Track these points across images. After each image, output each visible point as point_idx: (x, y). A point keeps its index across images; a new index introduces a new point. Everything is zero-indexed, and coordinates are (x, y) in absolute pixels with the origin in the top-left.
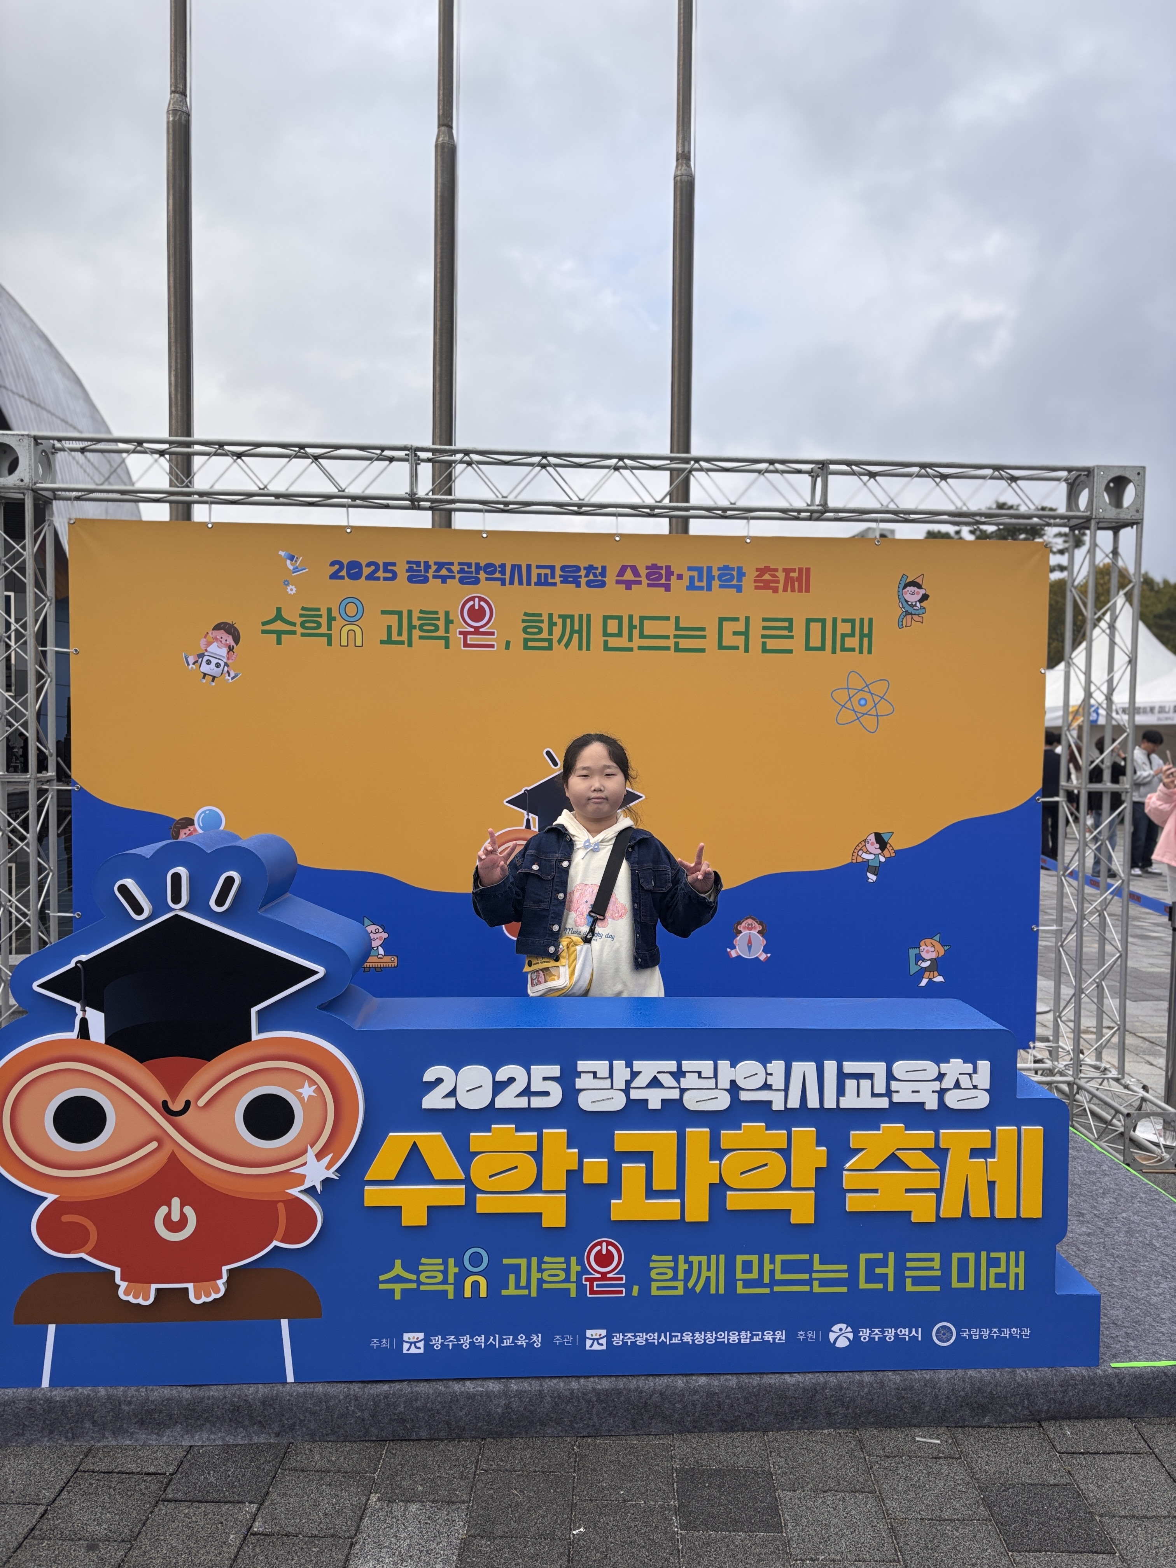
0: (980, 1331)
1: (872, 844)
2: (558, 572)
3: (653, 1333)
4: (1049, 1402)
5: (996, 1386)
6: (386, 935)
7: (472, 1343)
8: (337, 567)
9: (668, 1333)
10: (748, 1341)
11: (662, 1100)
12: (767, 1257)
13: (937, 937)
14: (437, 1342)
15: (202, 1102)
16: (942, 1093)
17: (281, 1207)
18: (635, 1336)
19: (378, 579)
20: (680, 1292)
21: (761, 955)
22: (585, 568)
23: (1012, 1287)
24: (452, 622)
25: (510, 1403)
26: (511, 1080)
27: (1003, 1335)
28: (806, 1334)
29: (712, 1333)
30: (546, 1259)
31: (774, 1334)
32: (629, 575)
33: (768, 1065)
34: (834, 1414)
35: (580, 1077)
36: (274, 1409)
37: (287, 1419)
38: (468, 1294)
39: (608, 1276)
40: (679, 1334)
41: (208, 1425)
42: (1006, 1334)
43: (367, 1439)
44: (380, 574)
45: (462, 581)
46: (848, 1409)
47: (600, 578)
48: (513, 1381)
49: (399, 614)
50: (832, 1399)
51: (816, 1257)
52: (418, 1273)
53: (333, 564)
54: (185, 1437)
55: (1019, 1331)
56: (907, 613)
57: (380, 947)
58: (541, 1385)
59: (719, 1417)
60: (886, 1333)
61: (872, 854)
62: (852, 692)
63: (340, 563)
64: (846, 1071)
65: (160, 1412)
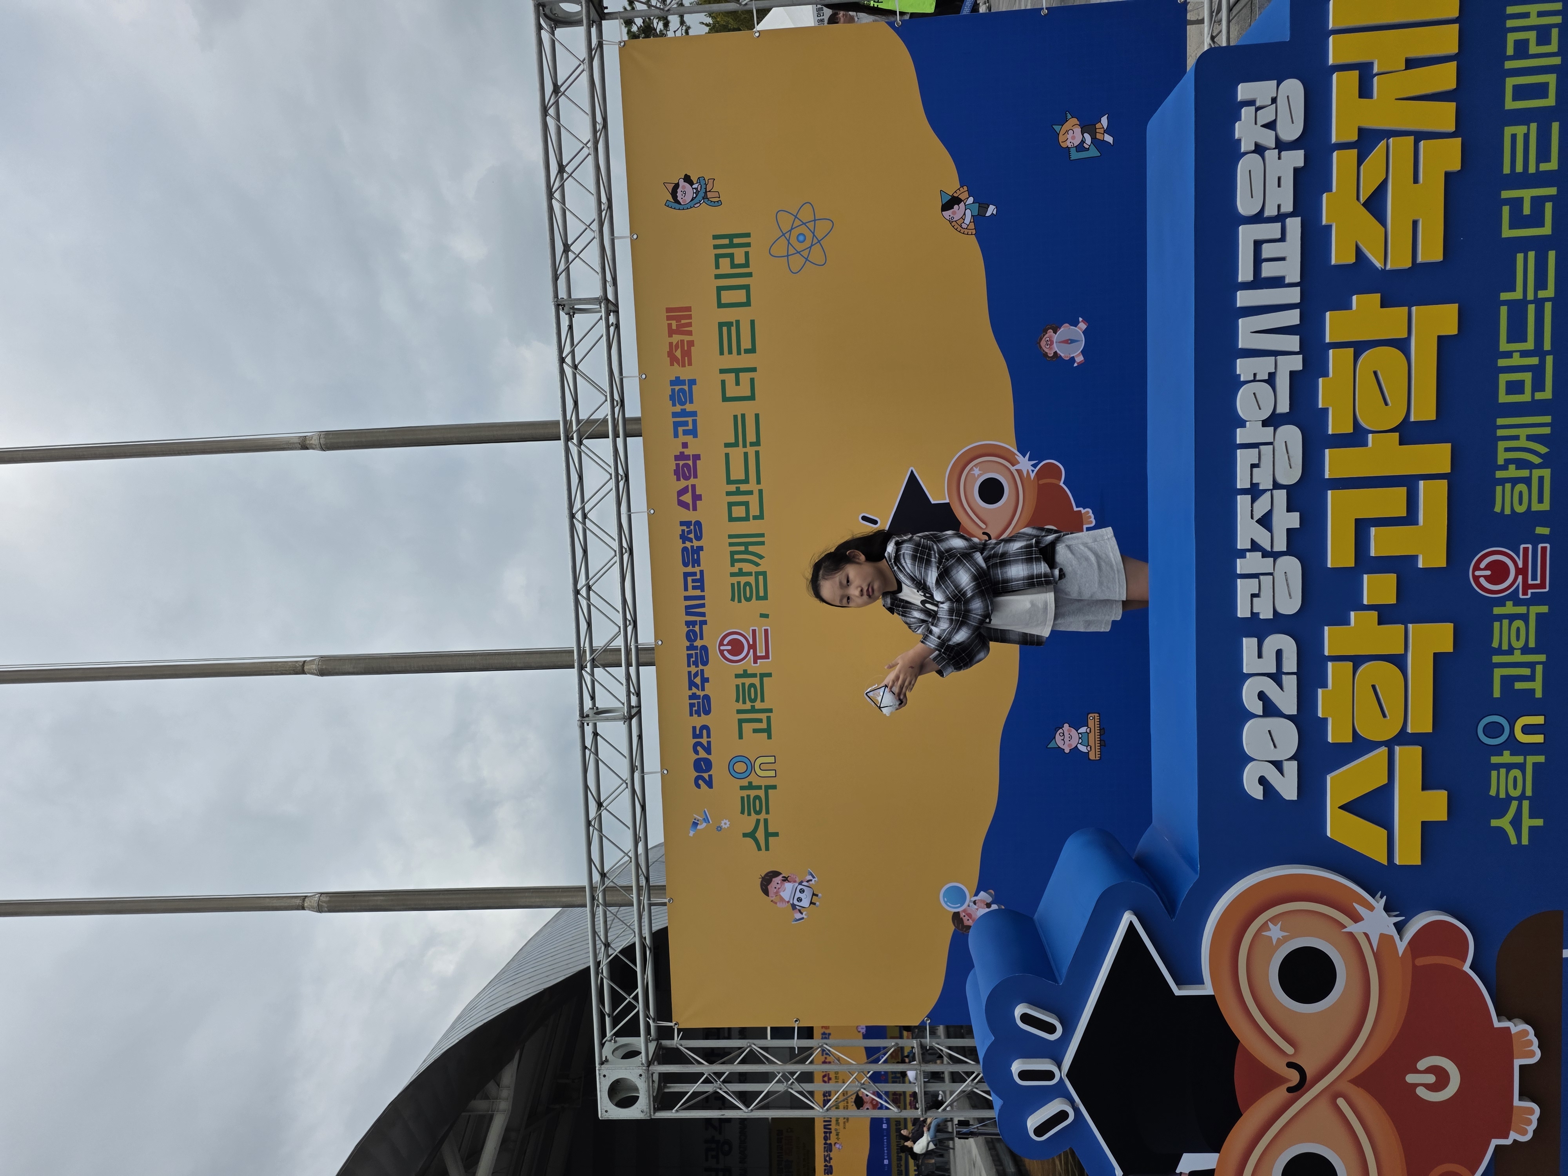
1: (954, 213)
2: (690, 569)
6: (1066, 726)
8: (700, 782)
11: (1288, 511)
12: (1502, 363)
13: (1057, 128)
15: (1289, 1049)
17: (1421, 961)
19: (709, 743)
20: (1546, 473)
21: (1081, 329)
22: (684, 543)
24: (745, 671)
26: (1262, 696)
30: (1495, 644)
32: (687, 498)
33: (1242, 379)
35: (1258, 614)
38: (1539, 739)
39: (1520, 566)
44: (704, 741)
45: (705, 663)
47: (692, 527)
49: (741, 722)
51: (1505, 296)
52: (1509, 799)
53: (698, 786)
56: (705, 197)
57: (1079, 732)
61: (964, 213)
62: (792, 251)
63: (697, 779)
64: (1250, 278)
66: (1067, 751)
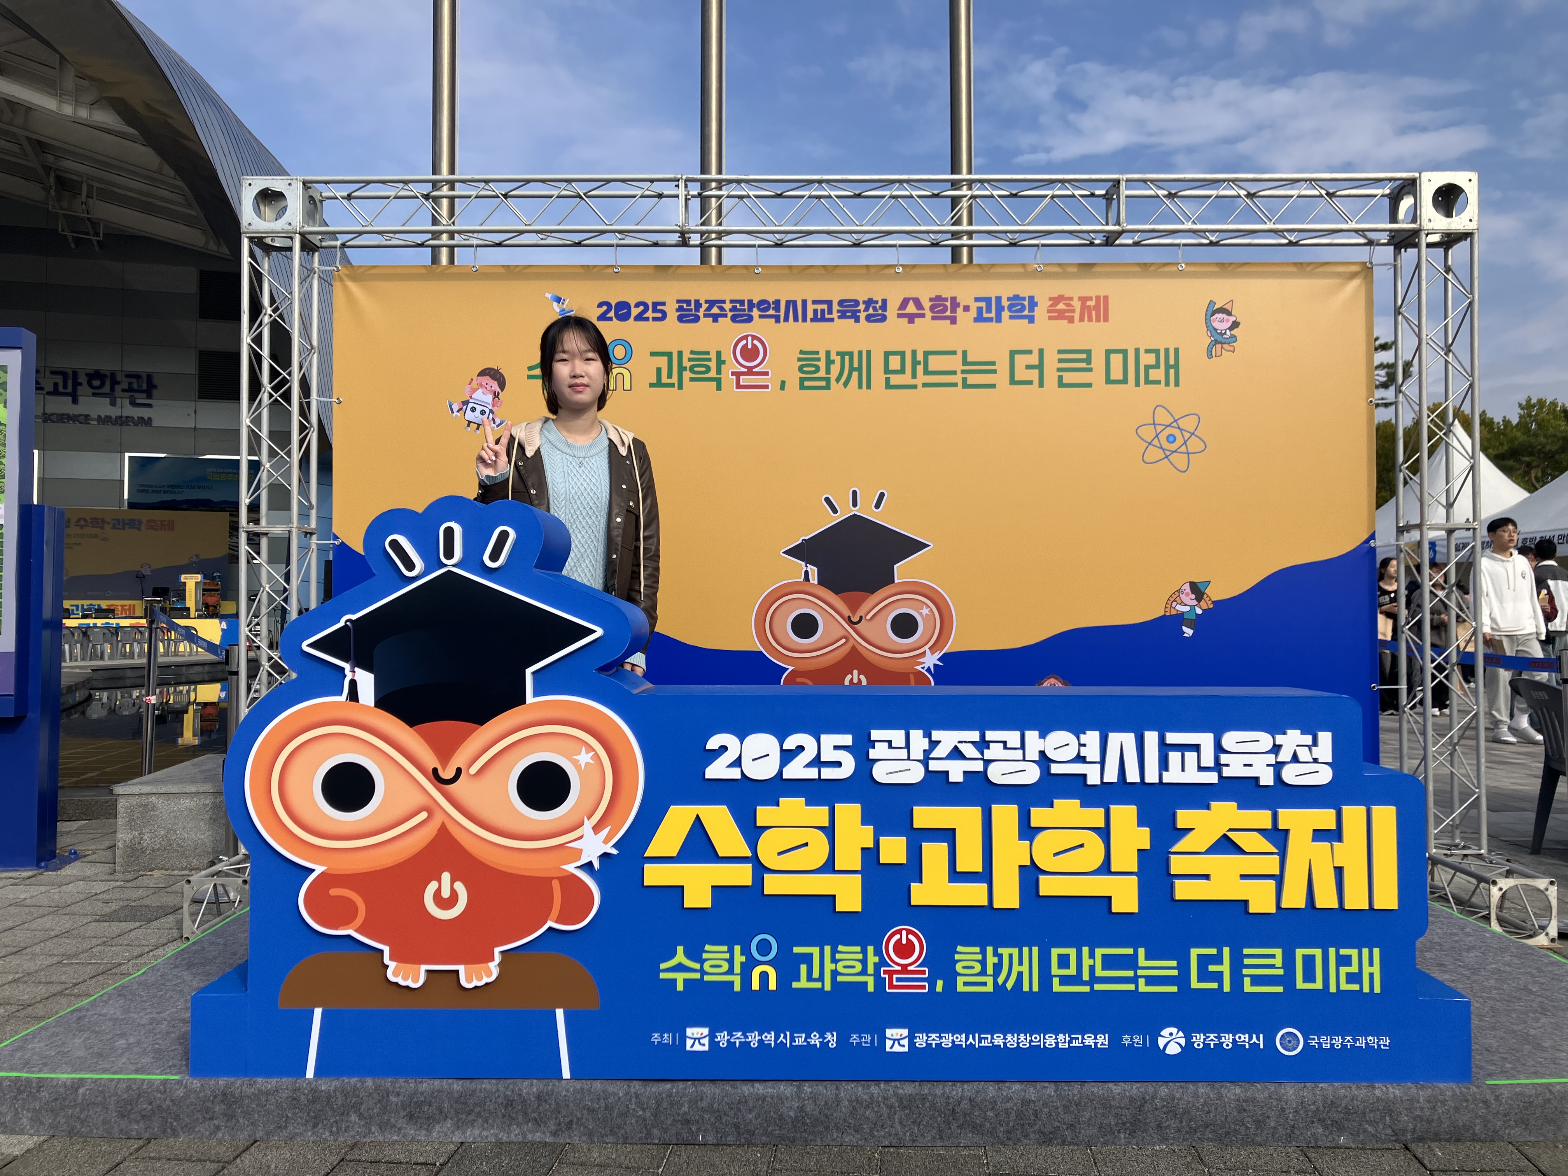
0: (1331, 1040)
1: (1187, 594)
3: (961, 1035)
4: (1415, 1119)
5: (1352, 1100)
7: (761, 1041)
8: (605, 308)
9: (977, 1035)
10: (1067, 1045)
11: (965, 772)
12: (1085, 950)
14: (723, 1038)
15: (473, 770)
16: (1278, 767)
17: (556, 885)
18: (941, 1038)
19: (647, 319)
20: (990, 988)
22: (864, 302)
23: (1366, 990)
25: (803, 1106)
26: (801, 748)
27: (1358, 1045)
28: (1132, 1039)
29: (1026, 1035)
30: (841, 948)
31: (1096, 1038)
32: (911, 308)
33: (1081, 735)
34: (1166, 1128)
35: (874, 747)
36: (550, 1105)
37: (564, 1117)
38: (755, 986)
39: (909, 968)
40: (989, 1036)
41: (480, 1121)
42: (1361, 1042)
43: (649, 1141)
44: (649, 314)
45: (734, 319)
46: (1181, 1122)
47: (880, 312)
48: (806, 1084)
49: (669, 355)
50: (1164, 1110)
51: (1141, 952)
52: (702, 961)
54: (456, 1133)
55: (1376, 1040)
56: (1216, 342)
58: (837, 1088)
59: (1036, 1127)
60: (1223, 1039)
61: (1188, 605)
62: (1159, 428)
63: (608, 304)
64: (1169, 742)
65: (430, 1105)
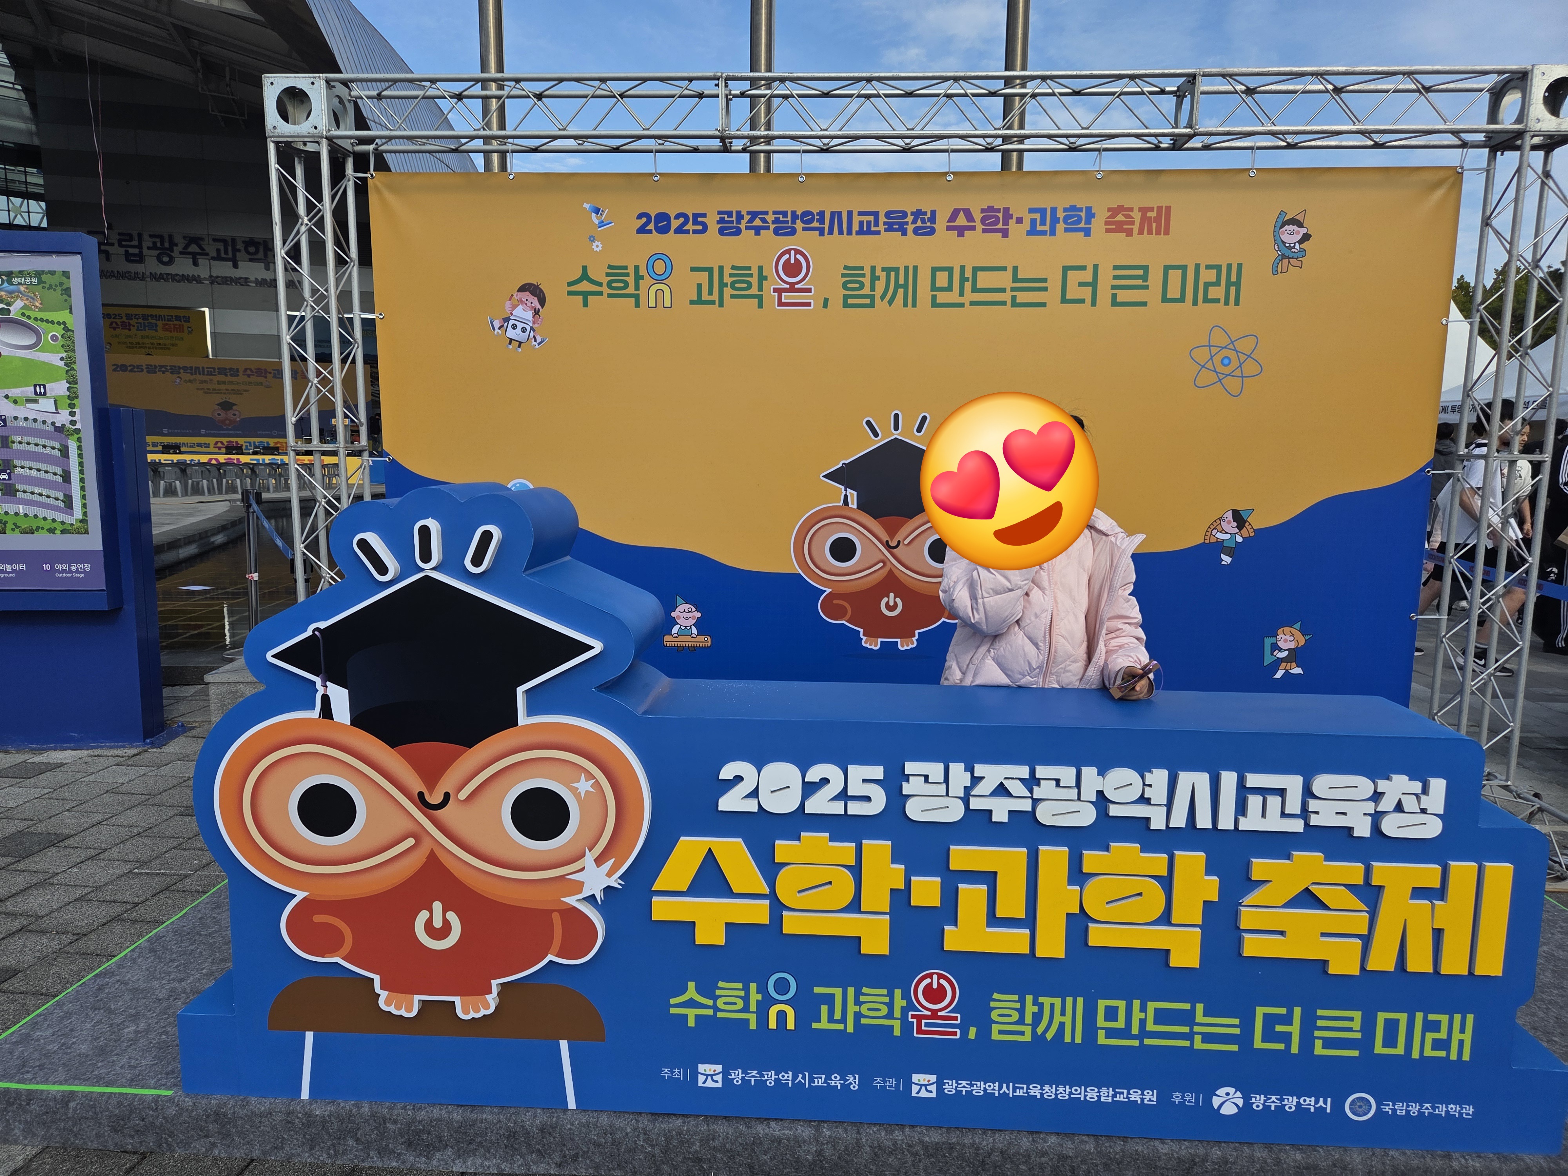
0: (1408, 1106)
1: (1229, 522)
2: (882, 219)
3: (994, 1083)
7: (777, 1081)
8: (644, 219)
9: (1011, 1084)
10: (1110, 1099)
11: (1010, 812)
12: (1136, 1003)
13: (1297, 626)
14: (737, 1076)
15: (463, 795)
16: (1377, 816)
17: (556, 918)
18: (972, 1085)
19: (687, 232)
20: (1027, 1038)
22: (912, 214)
23: (1454, 1056)
24: (766, 278)
25: (822, 1150)
26: (825, 781)
27: (1437, 1112)
28: (1183, 1096)
29: (1065, 1087)
30: (865, 990)
31: (1143, 1094)
32: (961, 220)
33: (1147, 774)
36: (554, 1138)
37: (569, 1150)
38: (772, 1025)
39: (939, 1014)
40: (1025, 1086)
41: (481, 1150)
42: (1441, 1110)
44: (690, 226)
45: (776, 232)
47: (929, 224)
48: (825, 1125)
49: (710, 270)
51: (1200, 1007)
52: (715, 998)
53: (640, 217)
54: (457, 1162)
55: (1458, 1109)
56: (1284, 257)
58: (858, 1133)
60: (1286, 1102)
61: (1229, 532)
62: (1214, 350)
63: (647, 215)
64: (1249, 784)
65: (429, 1133)
66: (673, 614)
